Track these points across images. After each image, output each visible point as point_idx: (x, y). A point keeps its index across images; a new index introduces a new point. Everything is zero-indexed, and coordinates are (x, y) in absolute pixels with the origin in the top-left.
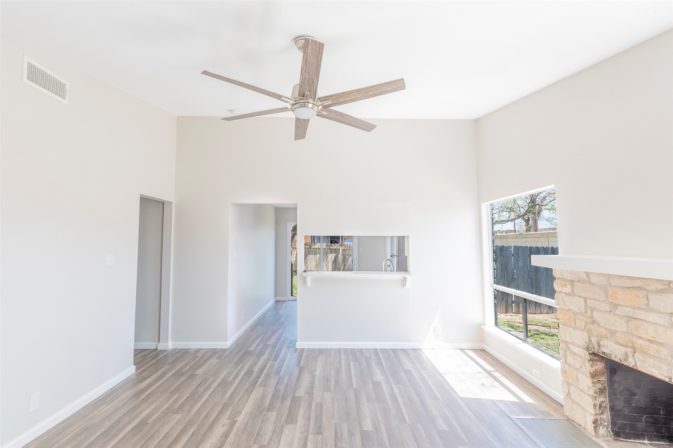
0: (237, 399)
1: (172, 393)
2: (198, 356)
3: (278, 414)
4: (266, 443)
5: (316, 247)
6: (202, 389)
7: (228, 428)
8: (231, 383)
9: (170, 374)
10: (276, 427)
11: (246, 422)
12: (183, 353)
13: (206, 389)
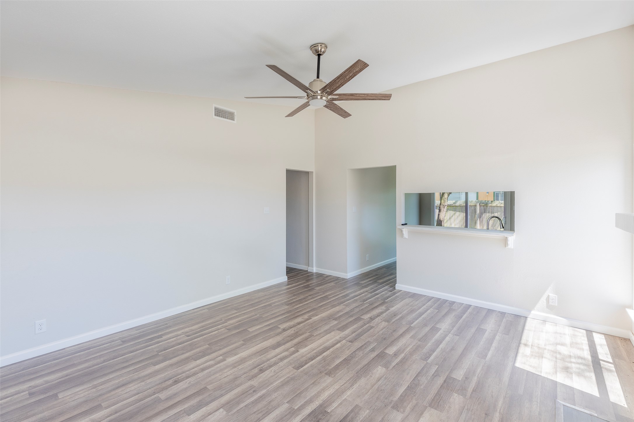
0: (323, 308)
1: (294, 295)
2: (325, 280)
3: (338, 323)
4: (315, 335)
5: (493, 205)
6: (311, 297)
7: (304, 320)
8: (329, 299)
9: (302, 285)
10: (329, 329)
11: (316, 321)
12: (320, 276)
13: (312, 298)
